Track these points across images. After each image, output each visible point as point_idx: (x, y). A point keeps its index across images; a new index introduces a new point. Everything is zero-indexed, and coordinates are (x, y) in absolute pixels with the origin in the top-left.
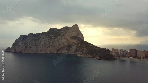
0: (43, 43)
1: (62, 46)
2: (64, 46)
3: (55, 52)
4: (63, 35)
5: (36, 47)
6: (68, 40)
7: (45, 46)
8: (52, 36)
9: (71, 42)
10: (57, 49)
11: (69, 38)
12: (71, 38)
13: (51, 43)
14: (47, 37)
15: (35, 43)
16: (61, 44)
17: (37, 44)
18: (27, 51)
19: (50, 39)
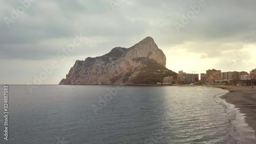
0: (94, 70)
1: (119, 73)
2: (123, 73)
3: (109, 82)
4: (124, 56)
5: (85, 75)
6: (128, 64)
7: (96, 73)
8: (111, 59)
9: (132, 67)
10: (111, 77)
11: (130, 60)
12: (134, 60)
13: (105, 69)
14: (102, 61)
15: (86, 71)
16: (118, 70)
17: (88, 72)
19: (105, 64)
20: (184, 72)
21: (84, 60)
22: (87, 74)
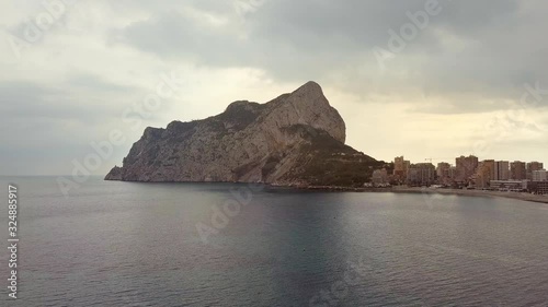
0: (194, 151)
1: (252, 157)
2: (260, 158)
3: (229, 177)
4: (261, 121)
5: (173, 162)
6: (272, 138)
7: (200, 157)
8: (229, 126)
9: (281, 144)
10: (235, 167)
11: (275, 131)
12: (283, 129)
13: (220, 149)
14: (210, 130)
15: (175, 151)
16: (248, 150)
17: (178, 154)
18: (147, 174)
19: (219, 137)
20: (405, 159)
21: (165, 127)
22: (177, 158)
